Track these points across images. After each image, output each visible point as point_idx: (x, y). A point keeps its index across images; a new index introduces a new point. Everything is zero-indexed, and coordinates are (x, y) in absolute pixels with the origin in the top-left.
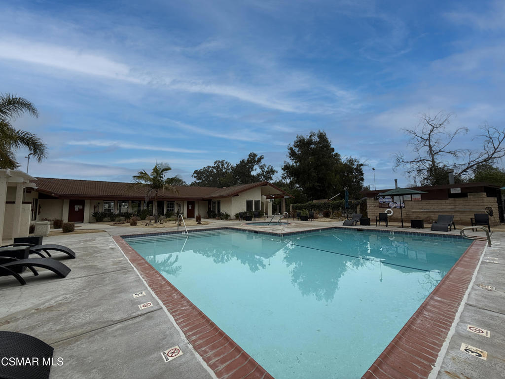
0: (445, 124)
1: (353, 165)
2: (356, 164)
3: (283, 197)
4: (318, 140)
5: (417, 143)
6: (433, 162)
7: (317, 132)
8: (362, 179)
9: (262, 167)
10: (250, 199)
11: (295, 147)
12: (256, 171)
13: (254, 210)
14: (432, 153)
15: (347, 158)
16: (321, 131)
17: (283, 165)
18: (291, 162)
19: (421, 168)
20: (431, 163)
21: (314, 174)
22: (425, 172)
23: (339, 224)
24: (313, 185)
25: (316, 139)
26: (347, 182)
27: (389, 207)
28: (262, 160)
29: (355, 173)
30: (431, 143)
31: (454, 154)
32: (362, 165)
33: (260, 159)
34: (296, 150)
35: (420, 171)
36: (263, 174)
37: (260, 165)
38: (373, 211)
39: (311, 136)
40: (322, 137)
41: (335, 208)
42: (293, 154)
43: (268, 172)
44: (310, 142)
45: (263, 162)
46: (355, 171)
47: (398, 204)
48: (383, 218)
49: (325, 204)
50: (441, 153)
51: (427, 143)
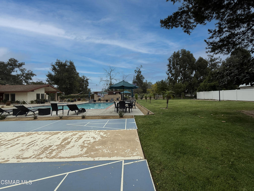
0: (114, 70)
1: (85, 79)
2: (86, 78)
3: (56, 92)
4: (69, 64)
5: (107, 74)
6: (111, 82)
7: (69, 61)
8: (88, 85)
9: (22, 70)
10: (38, 93)
11: (56, 65)
12: (16, 72)
13: (41, 98)
14: (111, 79)
15: (82, 75)
16: (71, 61)
17: (47, 74)
18: (53, 73)
19: (108, 83)
20: (110, 82)
21: (67, 81)
22: (109, 85)
23: (88, 102)
24: (67, 86)
25: (68, 64)
26: (81, 86)
27: (100, 97)
28: (23, 66)
29: (85, 82)
30: (111, 76)
31: (116, 80)
32: (88, 79)
33: (21, 65)
34: (57, 67)
35: (107, 84)
36: (22, 75)
37: (21, 69)
38: (96, 98)
39: (66, 62)
40: (71, 63)
41: (81, 97)
42: (54, 69)
43: (27, 74)
44: (65, 65)
45: (23, 67)
46: (85, 81)
47: (103, 96)
48: (99, 100)
49: (77, 96)
50: (113, 79)
51: (110, 75)
